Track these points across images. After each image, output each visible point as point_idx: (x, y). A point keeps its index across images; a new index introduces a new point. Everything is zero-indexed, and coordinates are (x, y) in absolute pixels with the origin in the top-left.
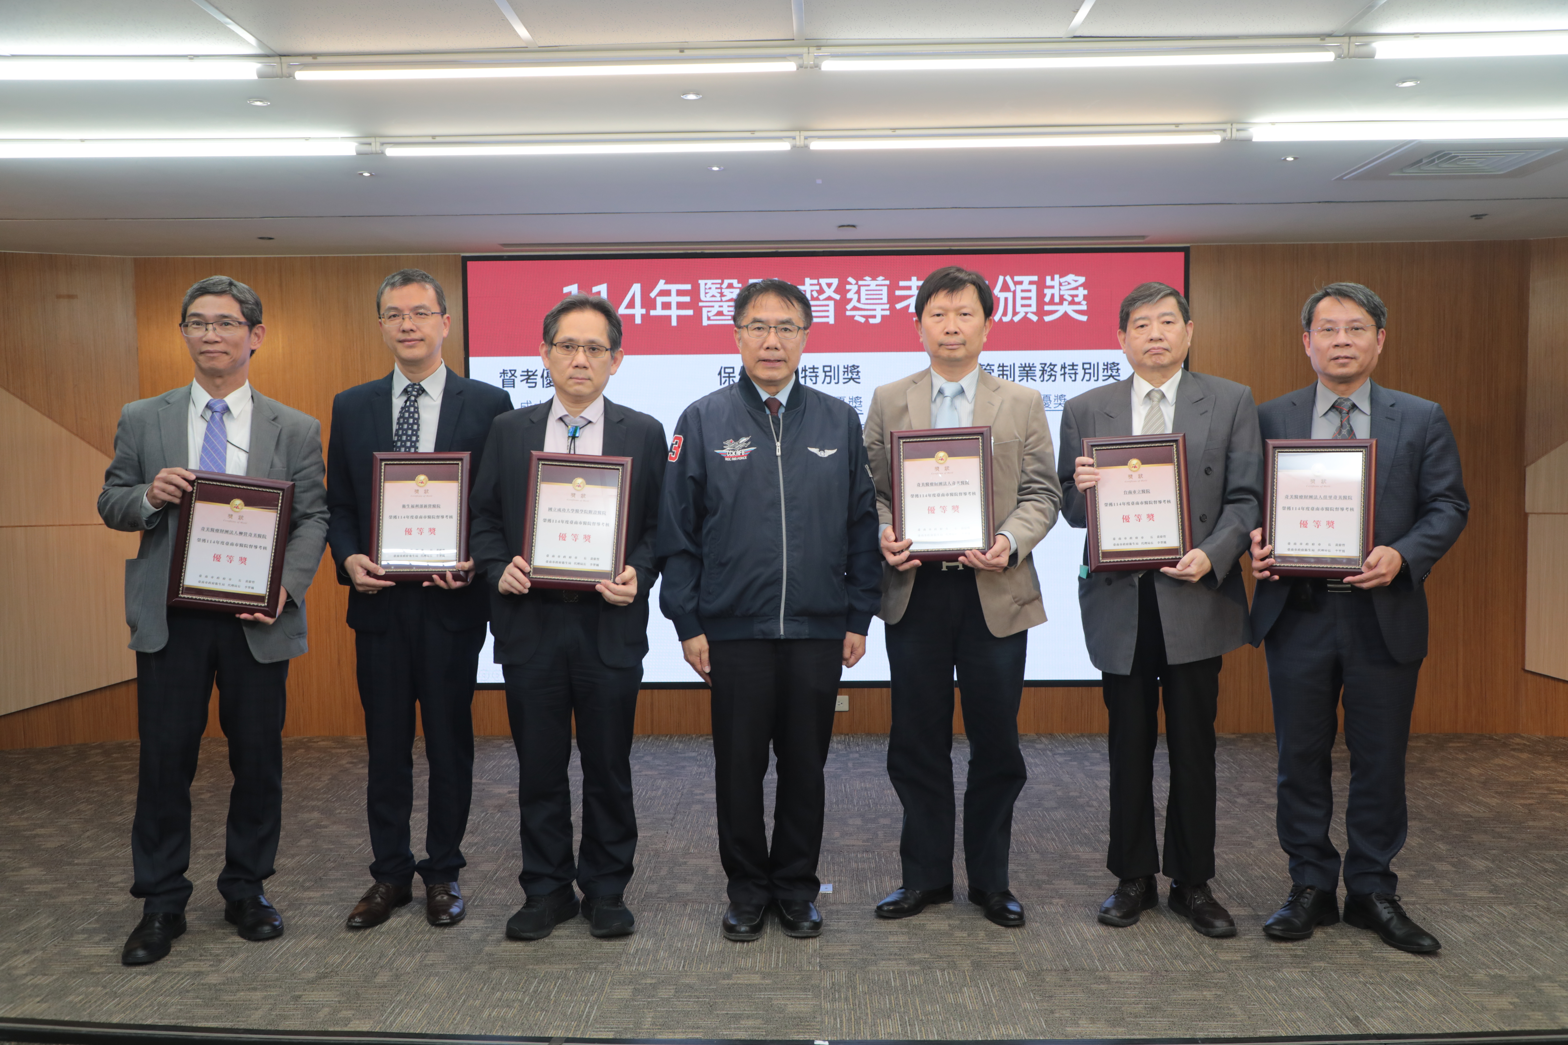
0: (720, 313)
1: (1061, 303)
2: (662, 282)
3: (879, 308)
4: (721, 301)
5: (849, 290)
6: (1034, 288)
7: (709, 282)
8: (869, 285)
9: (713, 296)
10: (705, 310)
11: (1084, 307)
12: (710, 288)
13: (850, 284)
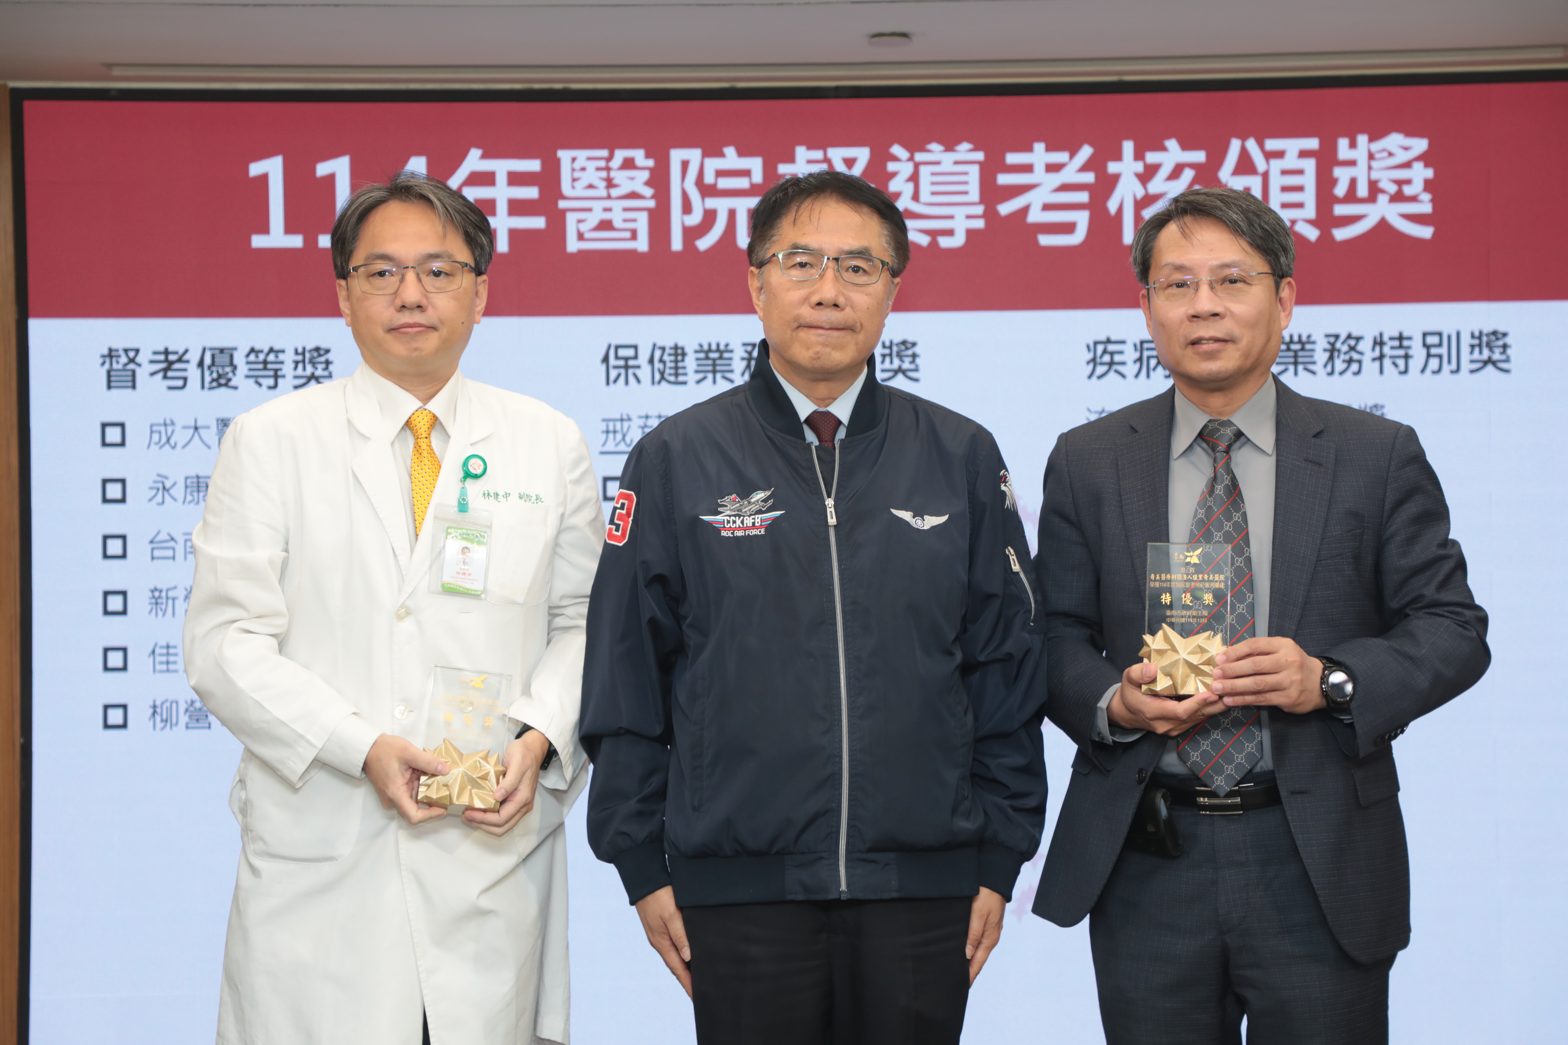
0: (605, 225)
1: (1372, 198)
2: (475, 154)
3: (960, 213)
4: (609, 197)
5: (893, 175)
6: (1310, 165)
7: (582, 155)
8: (938, 163)
9: (591, 186)
10: (571, 219)
11: (1425, 207)
12: (583, 169)
13: (895, 159)
